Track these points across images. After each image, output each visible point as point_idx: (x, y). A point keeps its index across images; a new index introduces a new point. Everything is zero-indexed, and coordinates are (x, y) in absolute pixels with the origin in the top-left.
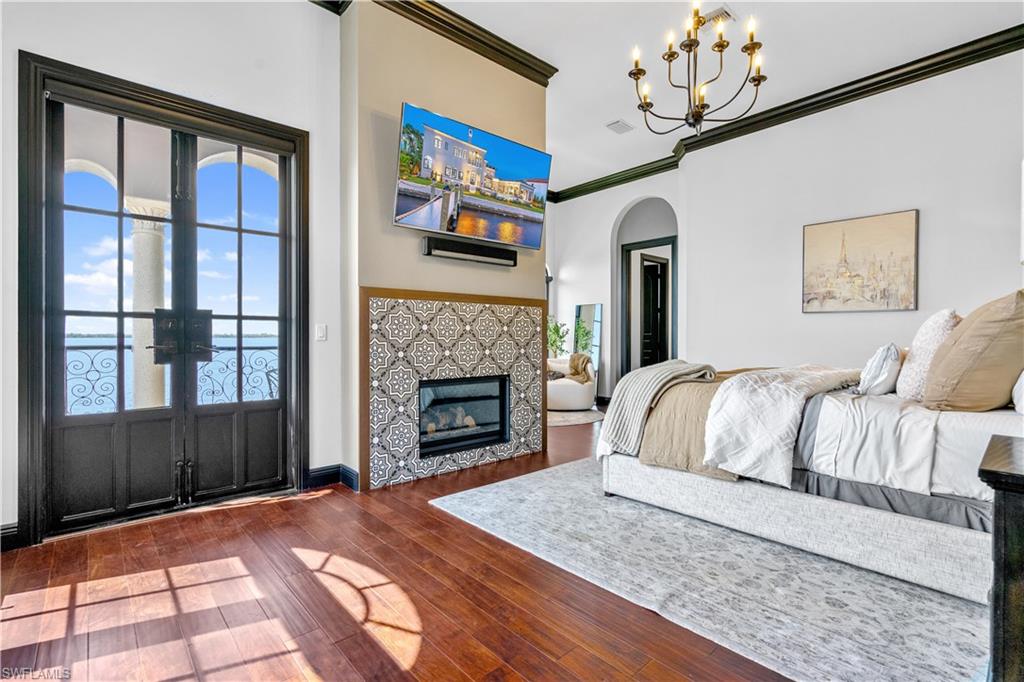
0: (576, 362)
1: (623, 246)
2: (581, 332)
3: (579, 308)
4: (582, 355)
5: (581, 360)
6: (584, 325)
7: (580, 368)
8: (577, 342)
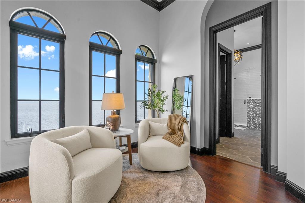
0: (173, 122)
1: (210, 28)
2: (177, 97)
3: (176, 79)
4: (179, 116)
5: (178, 120)
6: (179, 93)
7: (176, 128)
8: (174, 104)
